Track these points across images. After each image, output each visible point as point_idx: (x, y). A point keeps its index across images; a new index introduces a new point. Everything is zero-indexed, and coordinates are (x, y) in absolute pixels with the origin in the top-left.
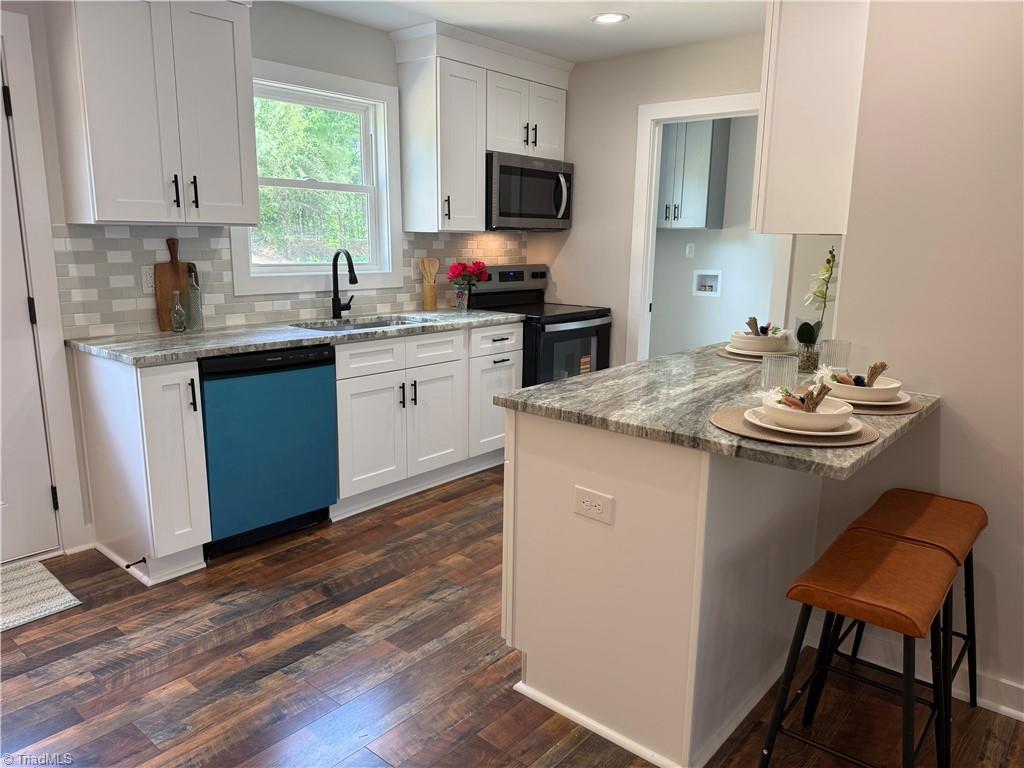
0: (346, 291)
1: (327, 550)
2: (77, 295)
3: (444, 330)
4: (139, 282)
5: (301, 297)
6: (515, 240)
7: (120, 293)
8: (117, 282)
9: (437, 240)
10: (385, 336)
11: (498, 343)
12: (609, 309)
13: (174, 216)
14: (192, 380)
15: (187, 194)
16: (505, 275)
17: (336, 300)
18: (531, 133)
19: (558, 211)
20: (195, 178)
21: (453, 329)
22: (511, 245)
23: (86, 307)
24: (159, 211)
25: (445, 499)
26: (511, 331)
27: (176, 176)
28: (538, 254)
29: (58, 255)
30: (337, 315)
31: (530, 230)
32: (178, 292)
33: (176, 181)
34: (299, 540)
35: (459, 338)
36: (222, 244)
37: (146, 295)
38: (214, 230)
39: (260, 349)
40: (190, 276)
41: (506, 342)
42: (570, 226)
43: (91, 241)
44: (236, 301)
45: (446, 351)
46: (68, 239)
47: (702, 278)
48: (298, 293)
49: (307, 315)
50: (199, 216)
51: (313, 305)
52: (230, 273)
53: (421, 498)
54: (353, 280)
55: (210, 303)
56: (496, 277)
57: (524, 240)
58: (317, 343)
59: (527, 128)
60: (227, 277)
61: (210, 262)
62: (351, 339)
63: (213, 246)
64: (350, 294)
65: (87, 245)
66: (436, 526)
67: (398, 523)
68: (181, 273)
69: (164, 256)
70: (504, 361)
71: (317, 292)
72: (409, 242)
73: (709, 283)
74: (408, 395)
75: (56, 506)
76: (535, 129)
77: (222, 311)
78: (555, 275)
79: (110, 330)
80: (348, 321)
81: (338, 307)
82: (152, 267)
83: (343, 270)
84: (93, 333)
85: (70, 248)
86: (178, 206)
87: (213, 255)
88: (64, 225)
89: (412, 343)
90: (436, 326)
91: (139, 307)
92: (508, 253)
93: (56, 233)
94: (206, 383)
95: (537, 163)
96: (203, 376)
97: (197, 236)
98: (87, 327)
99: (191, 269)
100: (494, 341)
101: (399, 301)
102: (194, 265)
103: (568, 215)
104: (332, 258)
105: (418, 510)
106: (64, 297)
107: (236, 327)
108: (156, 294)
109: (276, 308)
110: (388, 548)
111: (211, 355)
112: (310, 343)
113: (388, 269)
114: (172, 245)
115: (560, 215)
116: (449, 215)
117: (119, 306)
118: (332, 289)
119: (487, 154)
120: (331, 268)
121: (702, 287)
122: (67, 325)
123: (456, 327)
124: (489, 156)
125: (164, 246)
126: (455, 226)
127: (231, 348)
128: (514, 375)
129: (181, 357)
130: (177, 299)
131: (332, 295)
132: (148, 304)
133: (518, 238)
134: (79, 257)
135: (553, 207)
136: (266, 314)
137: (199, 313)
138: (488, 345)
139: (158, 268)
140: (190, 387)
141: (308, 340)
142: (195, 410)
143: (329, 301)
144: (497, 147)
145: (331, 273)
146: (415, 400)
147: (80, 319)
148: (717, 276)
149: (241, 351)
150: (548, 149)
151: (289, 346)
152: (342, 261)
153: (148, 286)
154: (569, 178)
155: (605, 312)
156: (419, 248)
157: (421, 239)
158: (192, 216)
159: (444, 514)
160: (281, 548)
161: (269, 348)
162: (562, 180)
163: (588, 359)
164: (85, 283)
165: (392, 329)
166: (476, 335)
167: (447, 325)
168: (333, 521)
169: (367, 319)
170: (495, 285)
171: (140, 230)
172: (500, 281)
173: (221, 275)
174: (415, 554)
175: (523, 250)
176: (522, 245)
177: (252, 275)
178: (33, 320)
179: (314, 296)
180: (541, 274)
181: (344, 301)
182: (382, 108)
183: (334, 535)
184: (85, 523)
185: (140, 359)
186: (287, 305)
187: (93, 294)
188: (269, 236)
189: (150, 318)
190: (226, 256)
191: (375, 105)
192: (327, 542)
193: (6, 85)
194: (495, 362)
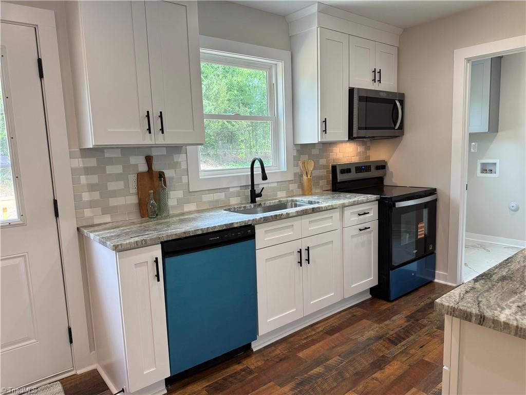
0: (258, 184)
1: (252, 380)
2: (86, 197)
3: (327, 209)
4: (127, 185)
5: (231, 190)
6: (363, 145)
7: (114, 194)
8: (112, 186)
9: (314, 148)
10: (288, 216)
11: (362, 217)
12: (436, 189)
13: (148, 140)
14: (157, 259)
15: (156, 125)
16: (360, 168)
17: (253, 191)
18: (377, 75)
19: (395, 125)
20: (161, 113)
21: (333, 208)
22: (360, 149)
23: (92, 204)
24: (138, 137)
25: (331, 331)
26: (370, 207)
27: (148, 112)
28: (378, 154)
29: (73, 170)
30: (253, 201)
31: (373, 138)
32: (152, 191)
33: (148, 116)
34: (232, 368)
35: (336, 215)
36: (181, 158)
37: (132, 194)
38: (176, 149)
39: (205, 232)
40: (160, 180)
41: (367, 215)
42: (403, 135)
43: (95, 159)
44: (191, 194)
45: (328, 224)
46: (80, 159)
47: (483, 165)
48: (229, 188)
49: (234, 201)
50: (164, 139)
51: (238, 194)
52: (187, 176)
53: (314, 330)
54: (264, 177)
55: (173, 197)
56: (353, 170)
57: (368, 145)
58: (243, 224)
59: (375, 71)
60: (185, 179)
61: (174, 170)
62: (266, 220)
63: (175, 160)
64: (261, 187)
65: (92, 162)
66: (329, 360)
67: (301, 355)
68: (155, 179)
69: (143, 168)
70: (366, 228)
71: (241, 186)
72: (298, 151)
73: (488, 168)
74: (304, 257)
75: (71, 342)
76: (380, 72)
77: (181, 202)
78: (391, 166)
79: (107, 219)
80: (260, 204)
81: (254, 196)
82: (136, 175)
83: (258, 171)
84: (96, 222)
85: (81, 165)
86: (150, 133)
87: (175, 165)
88: (78, 150)
89: (306, 220)
90: (322, 207)
91: (128, 202)
92: (358, 154)
93: (72, 156)
94: (167, 260)
95: (382, 94)
96: (165, 254)
97: (165, 154)
98: (92, 218)
99: (161, 175)
100: (359, 215)
101: (291, 189)
102: (163, 172)
103: (401, 127)
104: (250, 164)
105: (313, 342)
106: (77, 198)
107: (190, 213)
108: (138, 192)
109: (215, 198)
110: (297, 382)
111: (171, 239)
112: (238, 225)
113: (284, 168)
114: (149, 160)
115: (397, 127)
116: (325, 131)
117: (114, 202)
118: (250, 184)
119: (349, 90)
120: (250, 170)
121: (484, 171)
122: (78, 217)
123: (335, 207)
124: (351, 91)
125: (144, 161)
126: (328, 138)
127: (184, 233)
128: (372, 239)
129: (149, 242)
130: (152, 196)
131: (250, 188)
132: (133, 200)
133: (364, 144)
134: (87, 171)
135: (392, 123)
136: (210, 202)
137: (166, 205)
138: (355, 218)
139: (140, 175)
140: (155, 263)
141: (237, 223)
142: (158, 280)
143: (248, 192)
144: (356, 85)
145: (250, 173)
146: (308, 260)
147: (88, 213)
148: (496, 163)
149: (191, 235)
150: (388, 85)
151: (224, 228)
152: (257, 165)
153: (133, 188)
154: (402, 103)
155: (433, 192)
156: (303, 154)
157: (304, 149)
158: (160, 140)
159: (333, 347)
160: (219, 376)
161: (211, 231)
162: (398, 103)
163: (423, 225)
164: (92, 188)
165: (291, 211)
166: (348, 212)
167: (329, 206)
168: (254, 350)
169: (273, 202)
170: (353, 176)
171: (127, 150)
172: (356, 173)
173: (181, 178)
174: (319, 389)
175: (368, 151)
176: (368, 148)
177: (200, 178)
178: (57, 215)
179: (239, 189)
180: (382, 166)
181: (257, 192)
182: (281, 66)
183: (255, 364)
184: (91, 351)
185: (118, 245)
186: (222, 196)
187: (96, 195)
188: (212, 152)
189: (135, 209)
190: (184, 166)
191: (276, 64)
192: (251, 372)
193: (40, 58)
194: (360, 230)
